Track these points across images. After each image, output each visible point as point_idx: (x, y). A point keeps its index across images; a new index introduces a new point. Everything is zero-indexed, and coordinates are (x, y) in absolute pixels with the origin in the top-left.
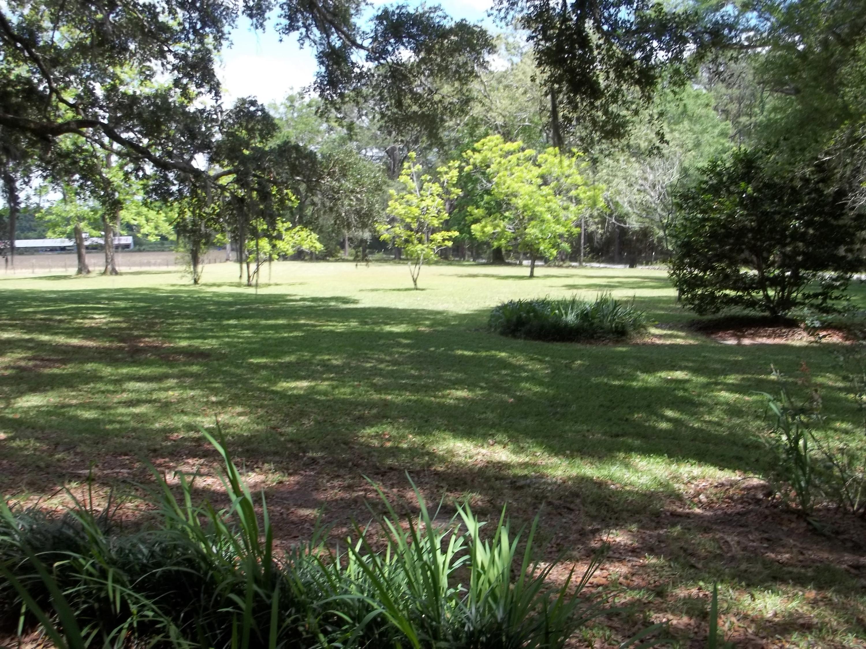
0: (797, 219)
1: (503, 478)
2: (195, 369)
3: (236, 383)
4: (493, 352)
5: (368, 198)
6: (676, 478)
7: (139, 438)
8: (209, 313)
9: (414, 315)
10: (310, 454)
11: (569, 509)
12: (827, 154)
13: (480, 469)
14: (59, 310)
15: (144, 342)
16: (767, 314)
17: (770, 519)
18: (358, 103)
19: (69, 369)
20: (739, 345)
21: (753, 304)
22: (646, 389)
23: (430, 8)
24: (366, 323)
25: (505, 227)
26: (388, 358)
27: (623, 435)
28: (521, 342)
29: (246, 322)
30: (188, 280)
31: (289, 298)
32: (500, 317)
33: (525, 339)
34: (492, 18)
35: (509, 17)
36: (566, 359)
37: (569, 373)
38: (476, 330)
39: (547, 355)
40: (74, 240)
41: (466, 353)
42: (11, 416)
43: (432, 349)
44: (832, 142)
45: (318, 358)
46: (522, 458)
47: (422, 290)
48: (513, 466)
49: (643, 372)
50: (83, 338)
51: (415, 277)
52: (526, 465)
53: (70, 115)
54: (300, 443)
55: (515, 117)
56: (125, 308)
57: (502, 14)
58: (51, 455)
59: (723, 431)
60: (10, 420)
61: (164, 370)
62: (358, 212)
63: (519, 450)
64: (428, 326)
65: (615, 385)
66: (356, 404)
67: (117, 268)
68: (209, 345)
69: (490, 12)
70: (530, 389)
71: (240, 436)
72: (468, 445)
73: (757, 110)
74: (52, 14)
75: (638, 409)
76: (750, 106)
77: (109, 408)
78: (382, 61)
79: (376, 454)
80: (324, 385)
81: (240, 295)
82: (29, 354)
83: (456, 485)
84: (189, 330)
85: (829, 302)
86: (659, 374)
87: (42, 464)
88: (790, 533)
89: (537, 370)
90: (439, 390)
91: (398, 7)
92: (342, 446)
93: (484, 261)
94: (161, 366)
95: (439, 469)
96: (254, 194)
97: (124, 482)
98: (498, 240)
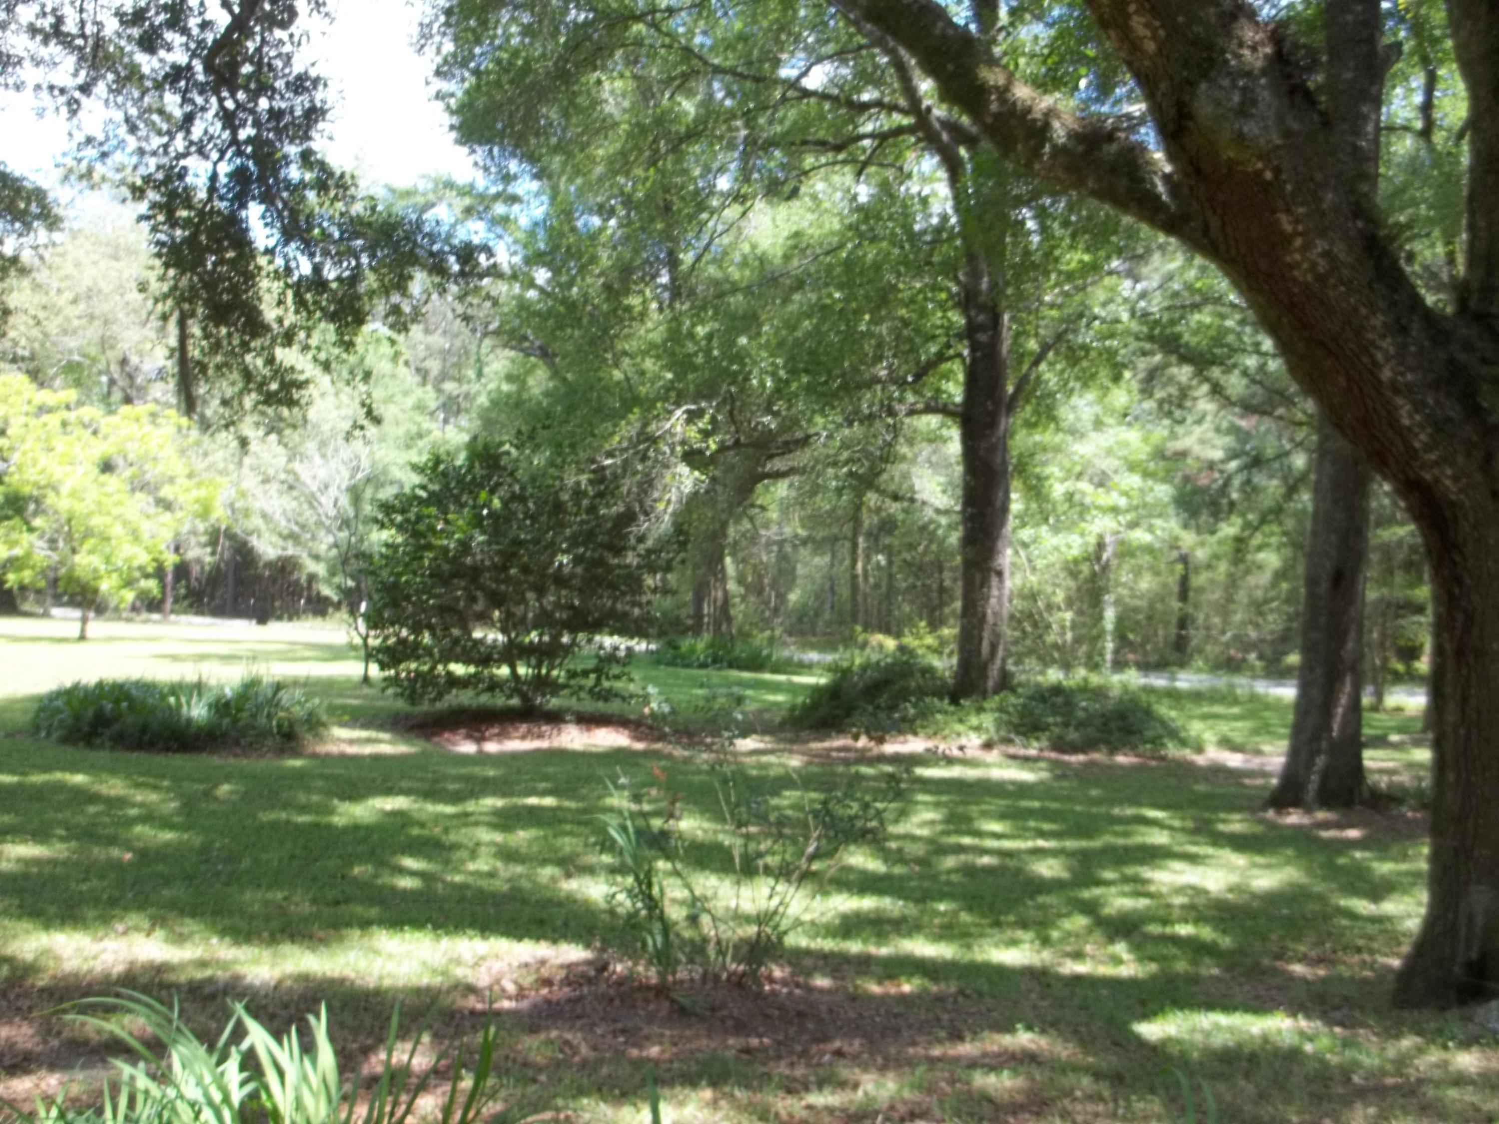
0: (564, 552)
4: (58, 774)
6: (455, 960)
12: (610, 454)
16: (515, 701)
17: (617, 1002)
20: (480, 752)
21: (494, 685)
22: (357, 827)
25: (32, 546)
27: (346, 902)
28: (103, 756)
32: (58, 711)
33: (112, 749)
36: (201, 781)
37: (215, 806)
38: (9, 735)
39: (163, 777)
44: (617, 438)
46: (190, 951)
49: (342, 800)
59: (500, 885)
63: (178, 938)
65: (303, 823)
70: (155, 837)
72: (80, 936)
73: (471, 373)
75: (360, 859)
76: (458, 366)
85: (606, 684)
86: (370, 802)
88: (650, 1019)
89: (154, 802)
95: (40, 982)
98: (20, 569)
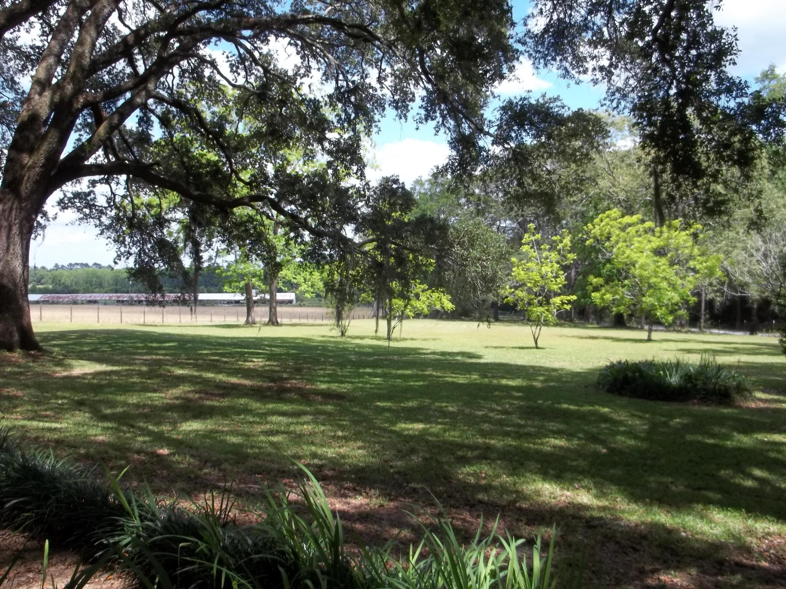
1: (580, 518)
2: (329, 408)
3: (362, 422)
4: (597, 407)
5: (492, 266)
6: (751, 532)
7: (272, 462)
8: (350, 361)
9: (531, 371)
10: (413, 485)
11: (634, 549)
13: (560, 508)
14: (226, 353)
15: (291, 384)
18: (484, 182)
19: (225, 402)
22: (739, 449)
23: (550, 99)
24: (486, 376)
25: (624, 294)
26: (499, 408)
27: (706, 489)
28: (624, 400)
29: (379, 371)
30: (336, 333)
31: (421, 351)
32: (608, 376)
34: (605, 108)
35: (621, 107)
36: (665, 416)
37: (666, 430)
38: (586, 387)
39: (647, 412)
40: (245, 295)
41: (572, 407)
42: (175, 437)
43: (540, 402)
45: (437, 404)
46: (604, 503)
47: (544, 348)
48: (593, 509)
49: (739, 432)
50: (242, 377)
51: (536, 336)
52: (604, 508)
53: (245, 191)
54: (405, 475)
55: (636, 193)
56: (280, 355)
57: (614, 104)
58: (201, 469)
60: (174, 440)
61: (302, 408)
62: (484, 278)
63: (601, 495)
64: (541, 381)
65: (708, 444)
66: (461, 446)
67: (279, 320)
68: (345, 388)
69: (603, 102)
70: (625, 442)
71: (356, 466)
72: (554, 487)
74: (237, 109)
75: (727, 466)
77: (254, 435)
78: (506, 146)
79: (470, 489)
80: (436, 428)
81: (379, 347)
82: (197, 387)
83: (535, 520)
84: (329, 375)
86: (755, 436)
87: (192, 476)
89: (636, 425)
90: (540, 438)
91: (521, 99)
92: (442, 480)
93: (607, 325)
94: (301, 404)
95: (524, 506)
96: (392, 260)
97: (253, 495)
98: (618, 306)
